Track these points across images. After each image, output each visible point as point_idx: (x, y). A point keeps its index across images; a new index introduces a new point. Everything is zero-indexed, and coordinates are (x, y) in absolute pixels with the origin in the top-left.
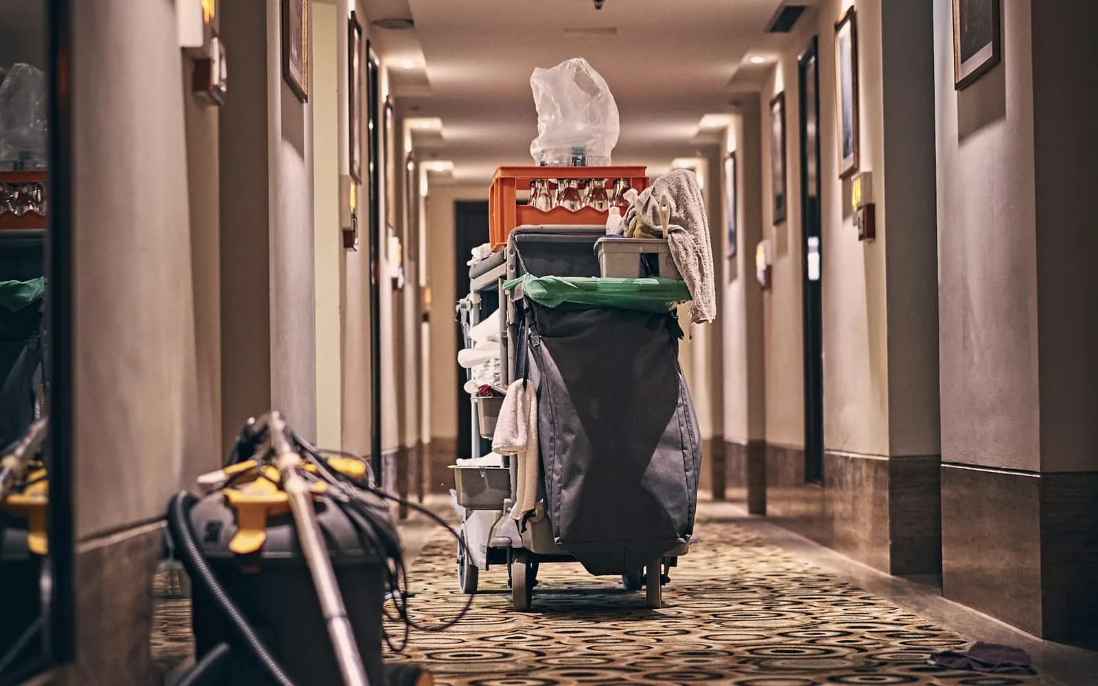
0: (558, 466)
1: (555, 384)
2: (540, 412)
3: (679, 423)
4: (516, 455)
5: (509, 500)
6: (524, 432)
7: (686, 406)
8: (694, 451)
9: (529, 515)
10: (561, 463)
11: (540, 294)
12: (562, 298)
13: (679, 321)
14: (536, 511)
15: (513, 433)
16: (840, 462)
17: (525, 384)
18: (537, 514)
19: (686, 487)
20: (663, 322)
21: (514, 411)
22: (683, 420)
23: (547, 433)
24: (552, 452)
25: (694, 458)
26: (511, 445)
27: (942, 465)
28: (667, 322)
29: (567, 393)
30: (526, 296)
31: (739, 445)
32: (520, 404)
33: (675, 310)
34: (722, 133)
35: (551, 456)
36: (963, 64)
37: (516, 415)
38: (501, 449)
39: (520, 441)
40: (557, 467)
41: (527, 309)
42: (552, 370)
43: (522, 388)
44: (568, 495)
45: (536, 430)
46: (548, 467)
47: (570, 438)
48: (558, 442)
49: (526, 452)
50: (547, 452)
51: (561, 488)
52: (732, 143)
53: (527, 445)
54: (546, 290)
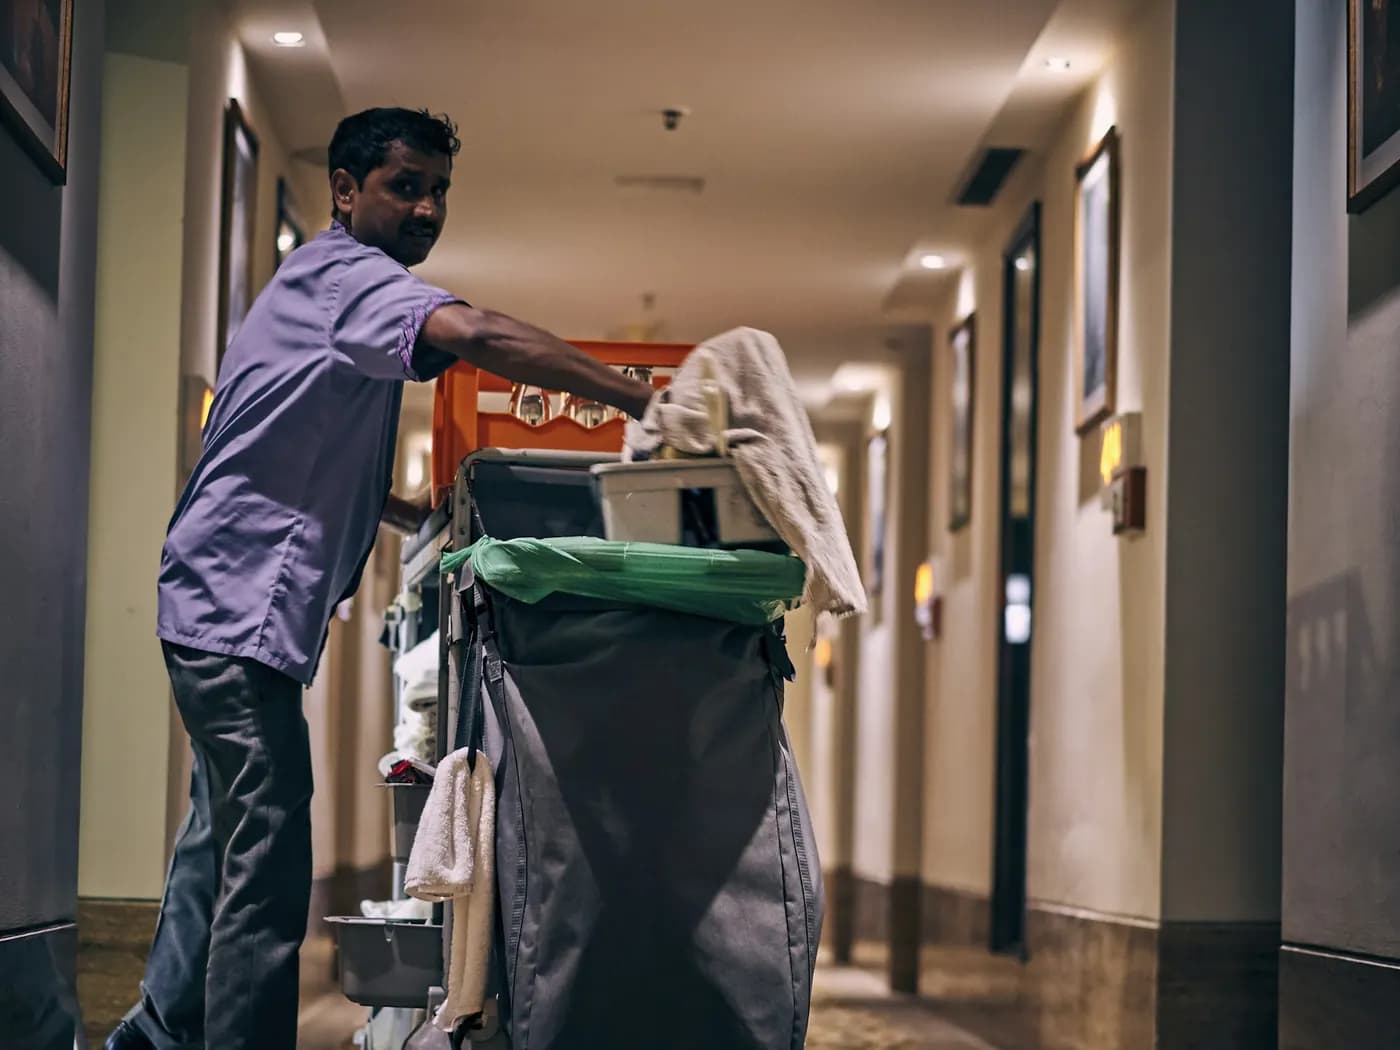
0: (531, 927)
1: (529, 758)
2: (500, 817)
3: (780, 847)
4: (451, 901)
5: (439, 990)
6: (468, 855)
7: (796, 813)
8: (809, 904)
9: (469, 1024)
10: (537, 919)
11: (506, 574)
12: (551, 583)
13: (786, 645)
14: (484, 1018)
15: (444, 857)
16: (1057, 925)
17: (472, 760)
18: (484, 1024)
19: (790, 977)
20: (753, 644)
21: (447, 813)
22: (787, 841)
23: (513, 859)
24: (521, 899)
25: (808, 919)
26: (440, 882)
27: (1284, 947)
28: (763, 642)
29: (555, 780)
30: (479, 579)
31: (876, 885)
32: (460, 799)
33: (780, 622)
34: (865, 402)
35: (517, 906)
36: (1367, 159)
37: (452, 820)
38: (420, 890)
39: (457, 874)
40: (529, 928)
41: (480, 606)
42: (524, 730)
43: (466, 768)
44: (548, 988)
45: (492, 852)
46: (510, 928)
47: (557, 870)
48: (534, 878)
49: (468, 896)
50: (510, 899)
51: (535, 972)
52: (883, 416)
53: (472, 883)
54: (518, 565)
